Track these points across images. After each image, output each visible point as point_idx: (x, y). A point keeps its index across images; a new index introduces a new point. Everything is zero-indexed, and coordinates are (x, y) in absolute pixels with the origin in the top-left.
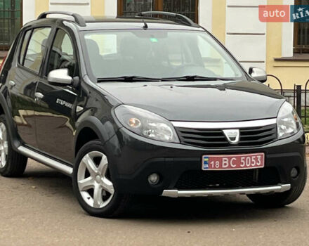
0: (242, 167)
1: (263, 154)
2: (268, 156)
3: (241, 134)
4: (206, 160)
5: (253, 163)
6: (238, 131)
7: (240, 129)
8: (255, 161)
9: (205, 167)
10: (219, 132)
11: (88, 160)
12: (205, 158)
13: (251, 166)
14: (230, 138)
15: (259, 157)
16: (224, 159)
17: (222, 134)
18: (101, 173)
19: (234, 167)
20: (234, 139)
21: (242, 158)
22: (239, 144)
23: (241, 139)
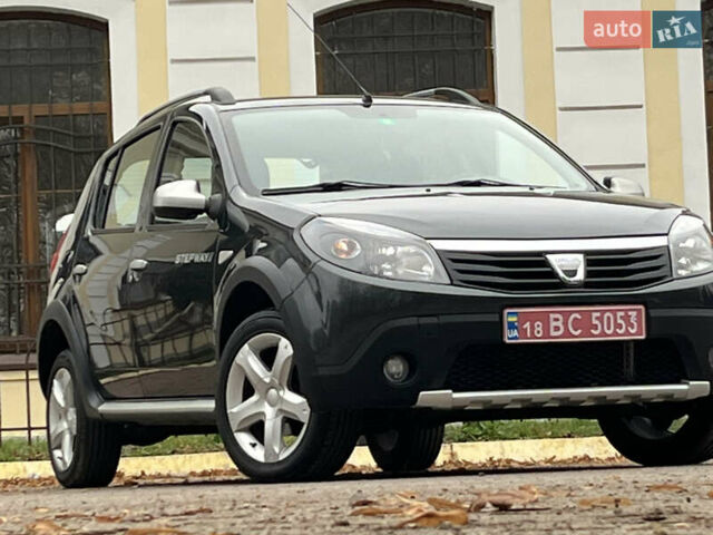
0: (596, 336)
1: (641, 307)
2: (654, 313)
3: (589, 263)
4: (514, 319)
5: (620, 326)
6: (581, 257)
7: (586, 253)
8: (623, 324)
9: (510, 336)
10: (539, 260)
11: (248, 359)
12: (509, 317)
13: (615, 334)
14: (565, 272)
15: (634, 314)
16: (552, 316)
17: (546, 263)
18: (277, 381)
19: (577, 336)
20: (574, 273)
21: (595, 315)
22: (586, 285)
23: (589, 274)
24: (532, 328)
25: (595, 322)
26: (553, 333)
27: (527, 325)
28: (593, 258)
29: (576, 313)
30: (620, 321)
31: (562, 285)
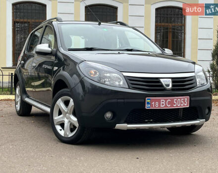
3: (173, 82)
5: (182, 104)
6: (170, 80)
7: (172, 78)
9: (147, 107)
10: (157, 81)
11: (60, 103)
12: (148, 100)
14: (166, 85)
15: (186, 99)
16: (162, 100)
19: (169, 107)
20: (168, 85)
21: (175, 100)
22: (172, 90)
23: (173, 86)
24: (155, 104)
25: (175, 102)
26: (161, 106)
27: (153, 103)
28: (174, 80)
29: (169, 99)
30: (182, 102)
31: (165, 90)
